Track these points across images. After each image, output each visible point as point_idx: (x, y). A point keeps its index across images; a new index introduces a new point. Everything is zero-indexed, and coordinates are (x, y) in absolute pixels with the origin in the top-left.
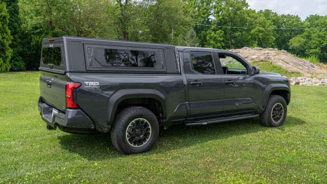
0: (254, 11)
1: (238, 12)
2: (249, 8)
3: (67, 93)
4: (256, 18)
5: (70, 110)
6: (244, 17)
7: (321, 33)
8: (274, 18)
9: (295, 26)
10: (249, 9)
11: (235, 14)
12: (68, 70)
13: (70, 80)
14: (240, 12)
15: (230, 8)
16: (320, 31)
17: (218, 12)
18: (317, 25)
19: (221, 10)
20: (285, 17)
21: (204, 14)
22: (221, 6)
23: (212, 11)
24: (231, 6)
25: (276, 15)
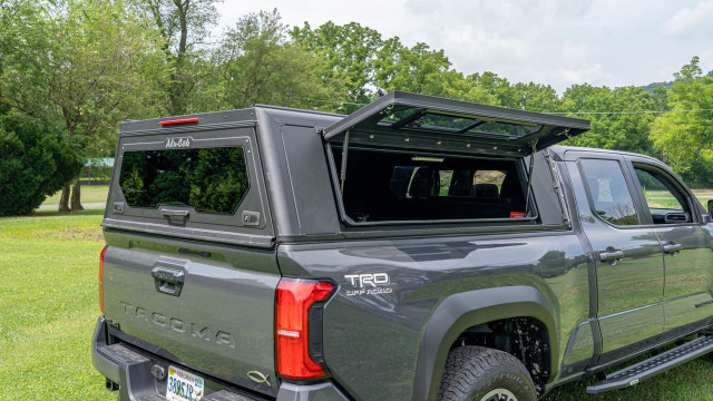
0: (460, 76)
1: (429, 77)
2: (451, 68)
3: (284, 321)
4: (467, 90)
5: (296, 388)
6: (442, 88)
7: (599, 122)
8: (502, 91)
9: (545, 107)
10: (449, 70)
11: (422, 81)
12: (284, 230)
13: (296, 271)
14: (434, 78)
15: (411, 69)
16: (598, 117)
17: (384, 77)
18: (592, 106)
19: (391, 71)
20: (525, 88)
21: (354, 80)
22: (391, 64)
23: (371, 75)
24: (412, 63)
25: (505, 83)
